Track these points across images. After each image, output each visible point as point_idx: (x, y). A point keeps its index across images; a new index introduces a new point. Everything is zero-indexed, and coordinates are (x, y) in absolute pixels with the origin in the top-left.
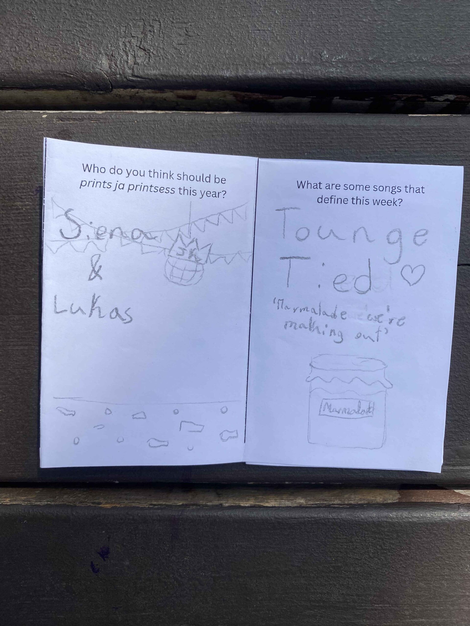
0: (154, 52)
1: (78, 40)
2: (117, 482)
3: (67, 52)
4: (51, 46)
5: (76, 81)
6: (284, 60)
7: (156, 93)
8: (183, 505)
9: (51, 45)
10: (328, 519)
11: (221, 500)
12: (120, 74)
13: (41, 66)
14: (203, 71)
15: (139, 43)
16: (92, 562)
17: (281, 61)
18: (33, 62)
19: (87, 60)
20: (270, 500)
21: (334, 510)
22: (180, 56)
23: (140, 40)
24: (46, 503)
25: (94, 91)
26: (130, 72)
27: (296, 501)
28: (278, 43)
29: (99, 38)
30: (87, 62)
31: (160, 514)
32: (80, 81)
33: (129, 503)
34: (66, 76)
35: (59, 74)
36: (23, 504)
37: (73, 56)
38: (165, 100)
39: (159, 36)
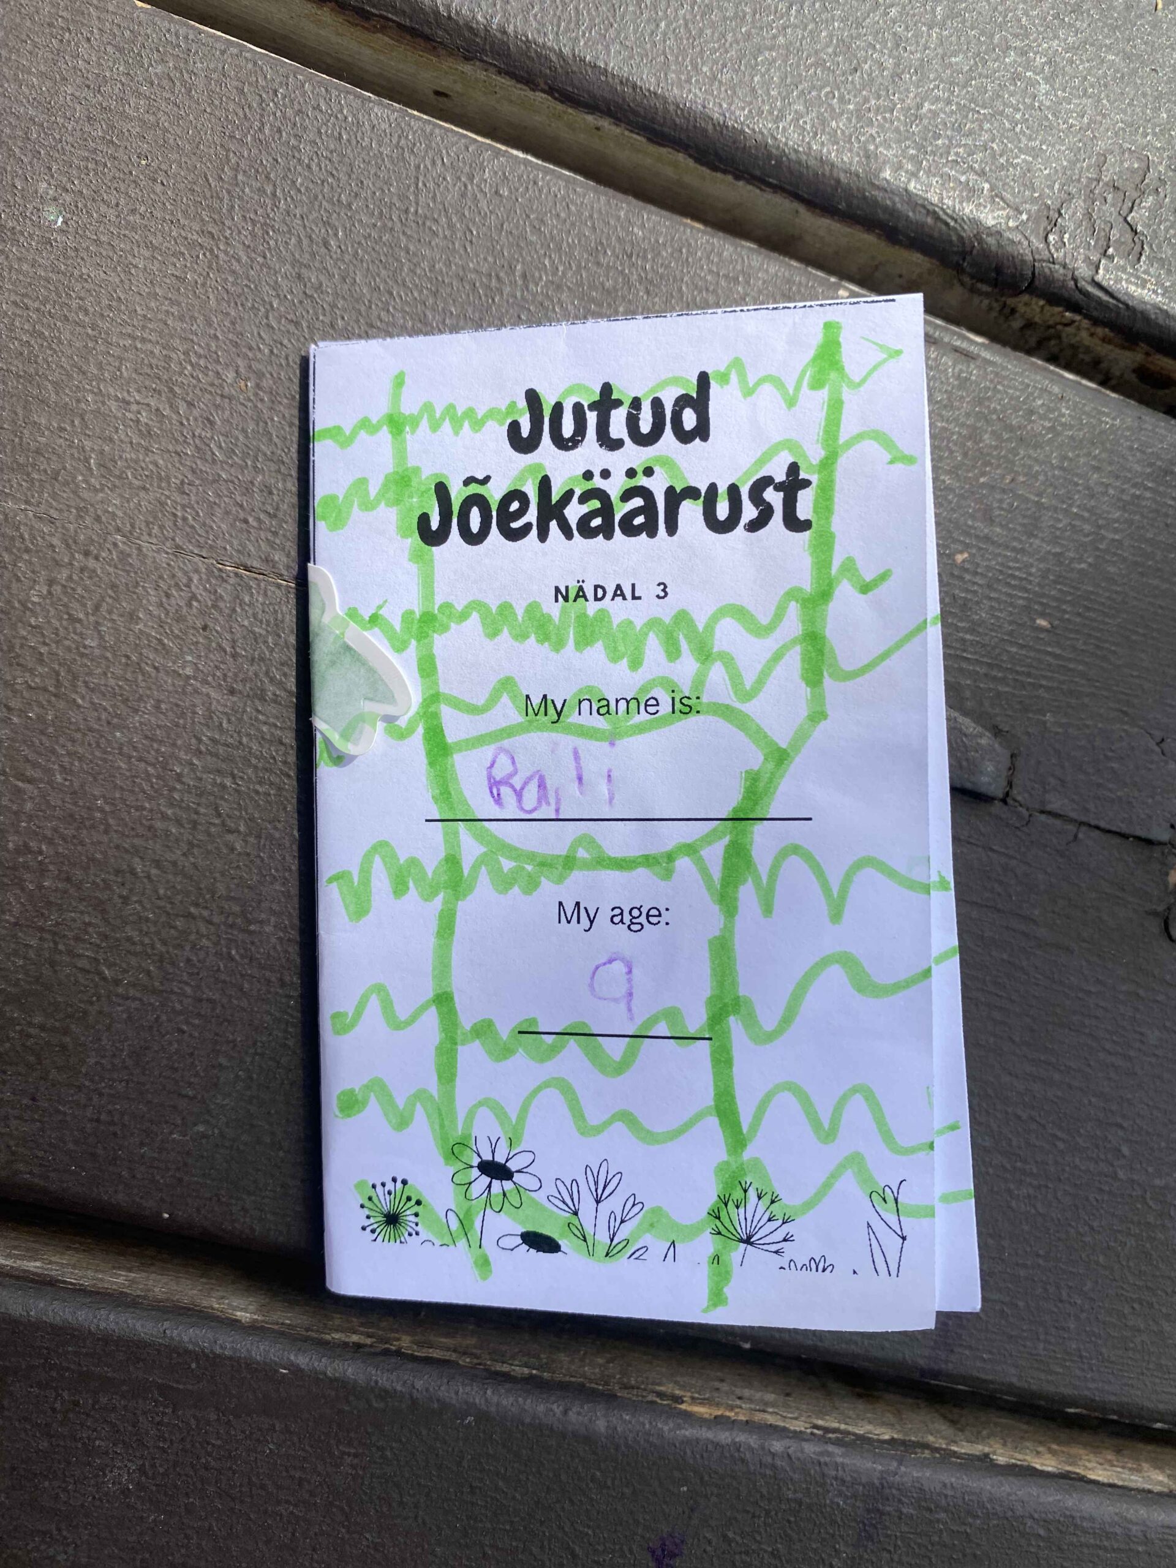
0: (1155, 246)
2: (747, 1346)
5: (954, 238)
11: (983, 1444)
12: (1065, 266)
15: (1126, 208)
23: (1130, 204)
26: (1088, 269)
32: (964, 243)
33: (752, 1410)
34: (937, 218)
35: (924, 206)
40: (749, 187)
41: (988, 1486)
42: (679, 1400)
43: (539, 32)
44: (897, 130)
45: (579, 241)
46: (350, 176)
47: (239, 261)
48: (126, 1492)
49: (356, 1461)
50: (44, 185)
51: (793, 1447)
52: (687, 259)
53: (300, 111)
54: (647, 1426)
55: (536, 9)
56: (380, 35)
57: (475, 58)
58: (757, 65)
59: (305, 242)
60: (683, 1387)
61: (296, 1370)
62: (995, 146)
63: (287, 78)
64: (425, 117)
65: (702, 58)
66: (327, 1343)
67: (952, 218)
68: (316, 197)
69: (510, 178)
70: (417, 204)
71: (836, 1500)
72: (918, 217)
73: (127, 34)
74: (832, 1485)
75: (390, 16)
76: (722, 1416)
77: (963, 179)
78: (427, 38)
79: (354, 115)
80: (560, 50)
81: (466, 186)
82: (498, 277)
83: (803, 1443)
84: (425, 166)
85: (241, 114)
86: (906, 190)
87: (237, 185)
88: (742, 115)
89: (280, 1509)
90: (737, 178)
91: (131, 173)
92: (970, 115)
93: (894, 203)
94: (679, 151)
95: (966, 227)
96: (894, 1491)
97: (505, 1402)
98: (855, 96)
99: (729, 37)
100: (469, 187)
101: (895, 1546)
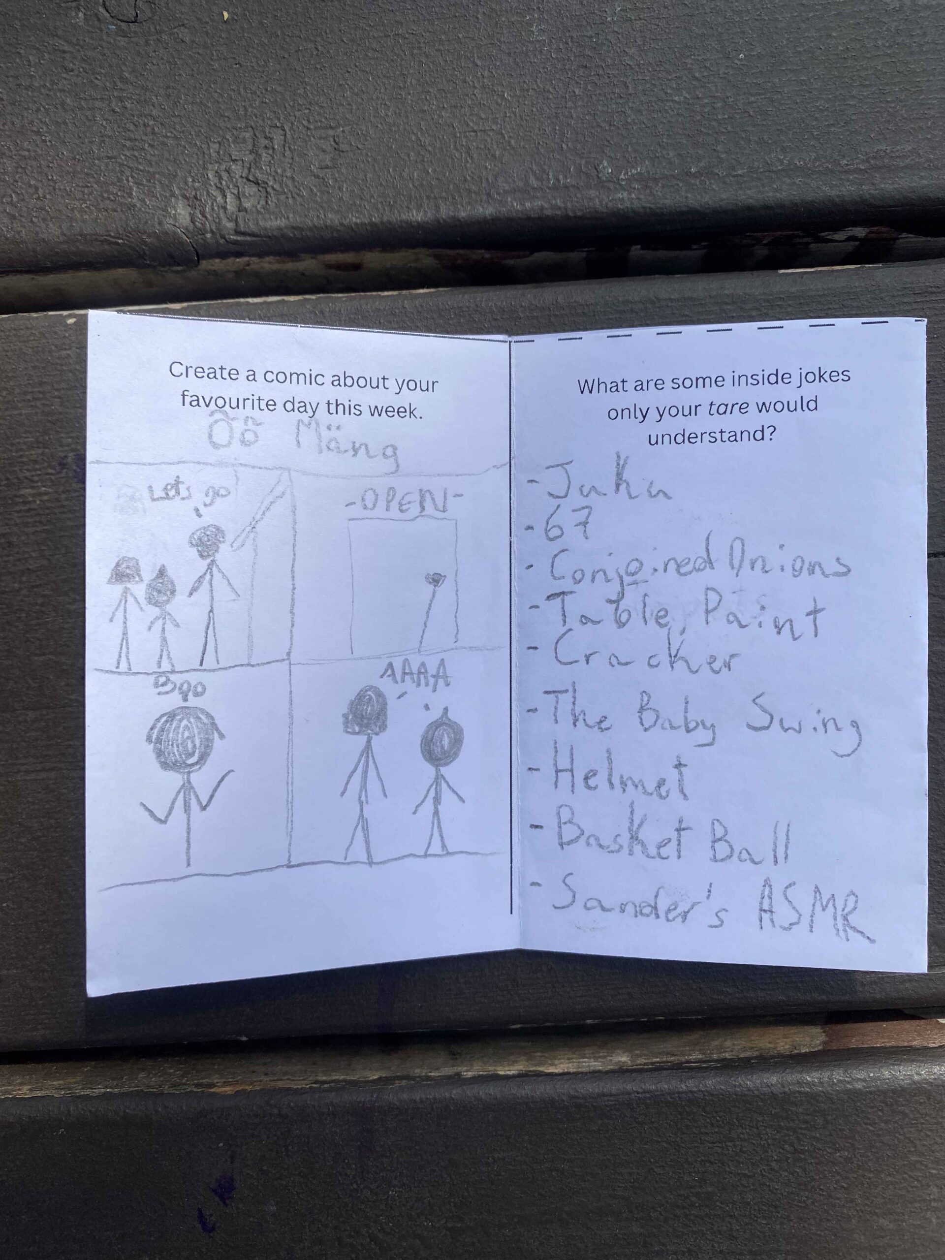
0: (276, 186)
1: (129, 174)
2: (244, 1039)
3: (109, 198)
4: (80, 189)
5: (129, 250)
6: (526, 183)
7: (284, 262)
8: (380, 1079)
9: (78, 186)
10: (679, 1093)
11: (459, 1066)
12: (212, 232)
13: (61, 228)
14: (372, 216)
15: (246, 171)
16: (200, 1211)
17: (521, 184)
18: (44, 220)
19: (148, 210)
20: (560, 1059)
21: (690, 1074)
22: (326, 189)
23: (248, 166)
24: (103, 1090)
25: (164, 266)
26: (230, 225)
27: (611, 1060)
28: (512, 152)
29: (170, 168)
30: (149, 213)
31: (334, 1101)
32: (137, 251)
33: (270, 1081)
34: (110, 243)
35: (96, 240)
36: (55, 1096)
37: (121, 204)
38: (303, 274)
39: (284, 156)
42: (215, 1085)
51: (295, 1100)
54: (185, 1108)
60: (221, 1076)
67: (120, 238)
72: (98, 248)
76: (242, 1090)
83: (303, 1096)
93: (78, 247)
95: (131, 239)
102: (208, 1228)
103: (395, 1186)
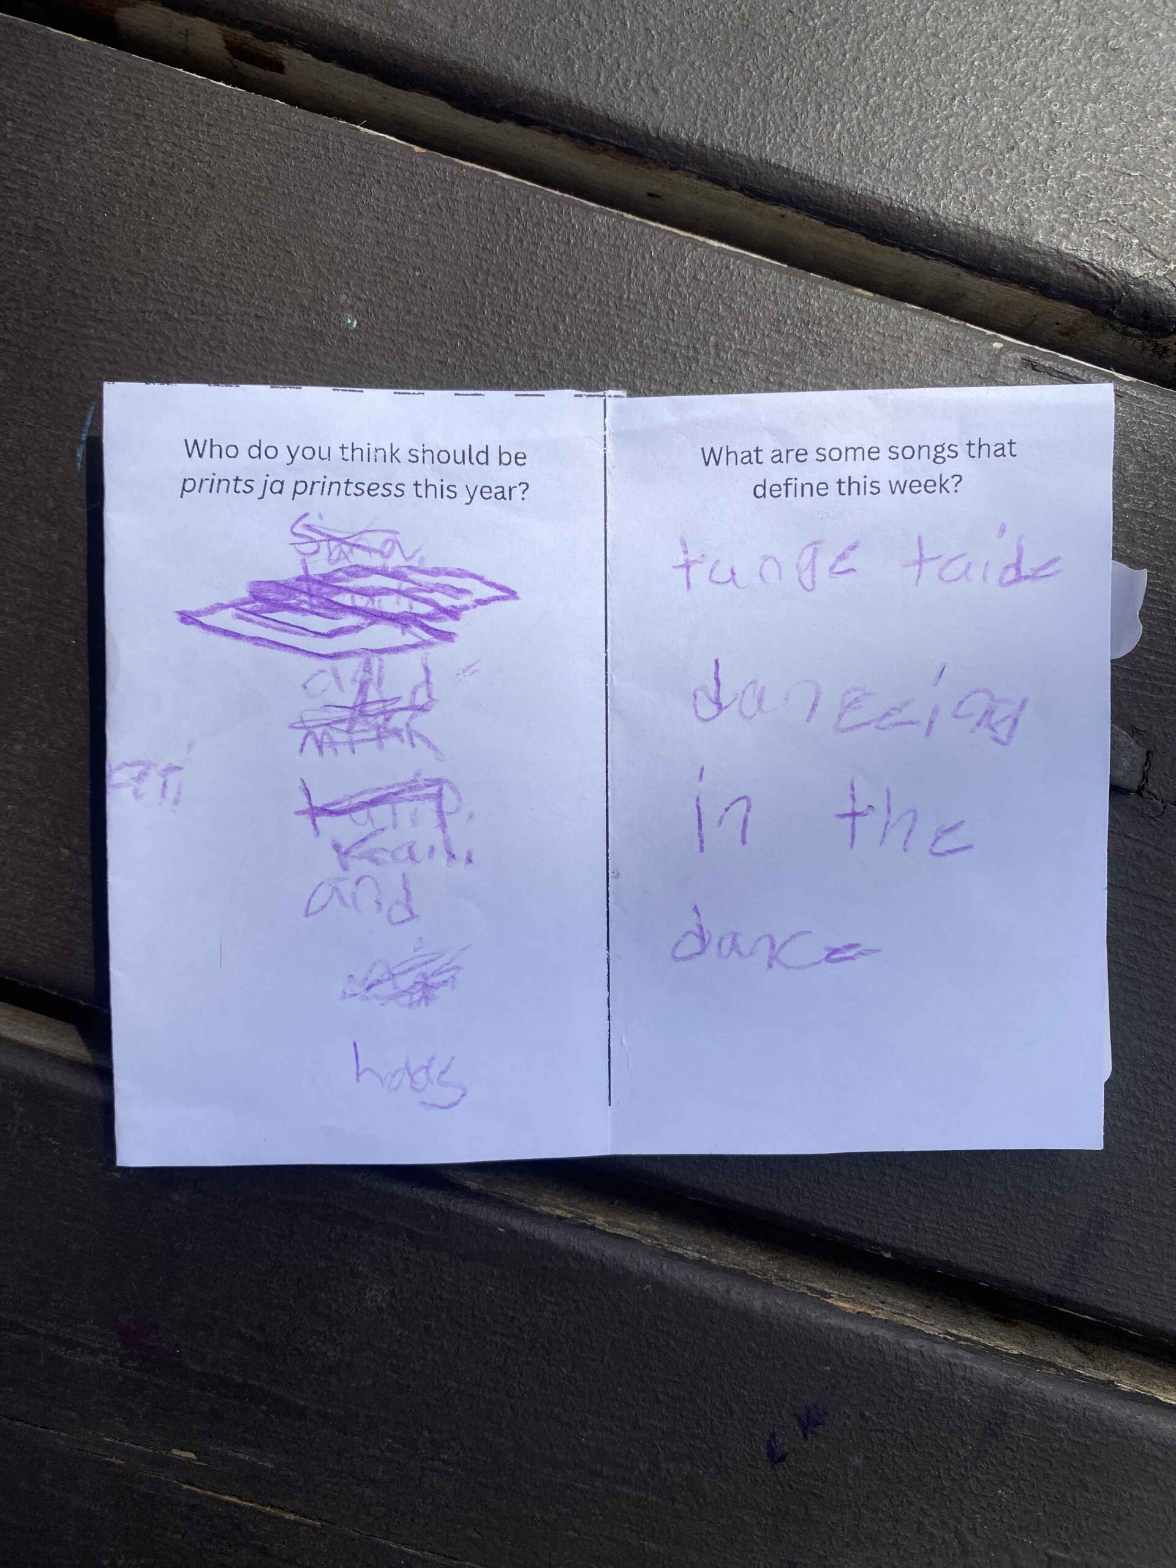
2: (888, 1255)
5: (1103, 290)
8: (1022, 1356)
24: (696, 1255)
25: (1127, 325)
32: (1112, 293)
33: (892, 1313)
34: (1087, 274)
35: (1073, 264)
40: (915, 257)
41: (1109, 1406)
42: (828, 1295)
43: (732, 142)
44: (1051, 198)
45: (764, 314)
46: (576, 273)
47: (488, 346)
48: (380, 1310)
49: (556, 1309)
50: (344, 297)
51: (926, 1346)
52: (857, 324)
53: (538, 224)
54: (797, 1312)
55: (730, 124)
56: (602, 155)
57: (679, 167)
58: (922, 152)
59: (539, 328)
60: (831, 1287)
61: (512, 1232)
62: (1145, 204)
63: (528, 198)
64: (638, 219)
65: (872, 152)
66: (536, 1212)
67: (1101, 272)
68: (549, 292)
69: (706, 264)
70: (629, 292)
71: (964, 1397)
72: (1069, 274)
73: (407, 174)
74: (960, 1383)
75: (610, 140)
76: (864, 1313)
77: (1113, 236)
78: (640, 155)
79: (580, 223)
80: (749, 155)
81: (669, 274)
82: (694, 347)
83: (936, 1345)
84: (637, 260)
85: (492, 230)
86: (1058, 251)
87: (487, 286)
88: (907, 198)
89: (497, 1339)
90: (904, 250)
91: (408, 283)
92: (1121, 179)
93: (1046, 263)
94: (852, 231)
95: (1114, 279)
96: (1018, 1398)
97: (677, 1276)
98: (1011, 172)
99: (897, 132)
100: (672, 274)
101: (1018, 1446)
102: (775, 1458)
103: (1008, 1486)
